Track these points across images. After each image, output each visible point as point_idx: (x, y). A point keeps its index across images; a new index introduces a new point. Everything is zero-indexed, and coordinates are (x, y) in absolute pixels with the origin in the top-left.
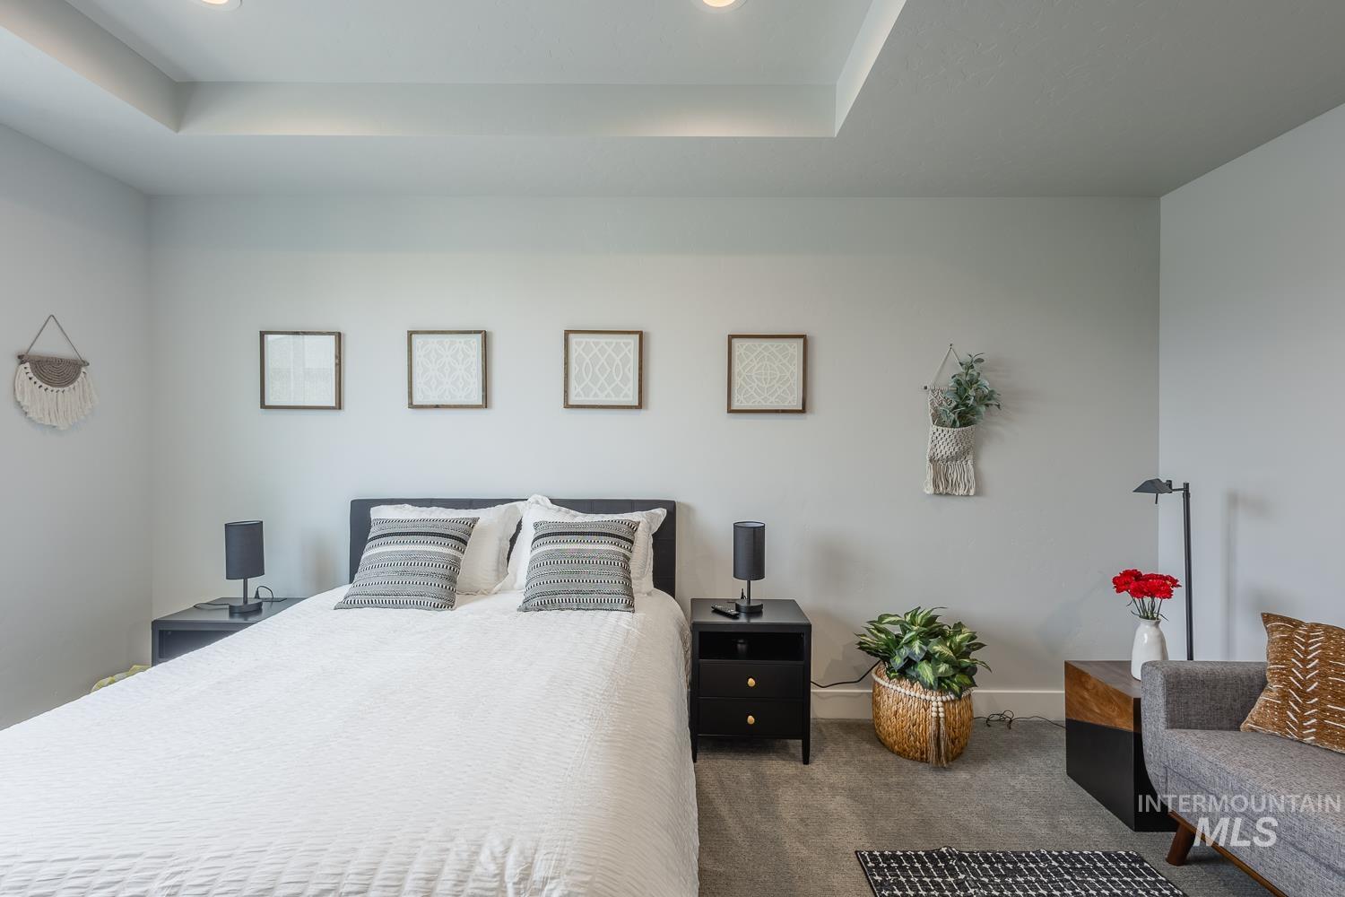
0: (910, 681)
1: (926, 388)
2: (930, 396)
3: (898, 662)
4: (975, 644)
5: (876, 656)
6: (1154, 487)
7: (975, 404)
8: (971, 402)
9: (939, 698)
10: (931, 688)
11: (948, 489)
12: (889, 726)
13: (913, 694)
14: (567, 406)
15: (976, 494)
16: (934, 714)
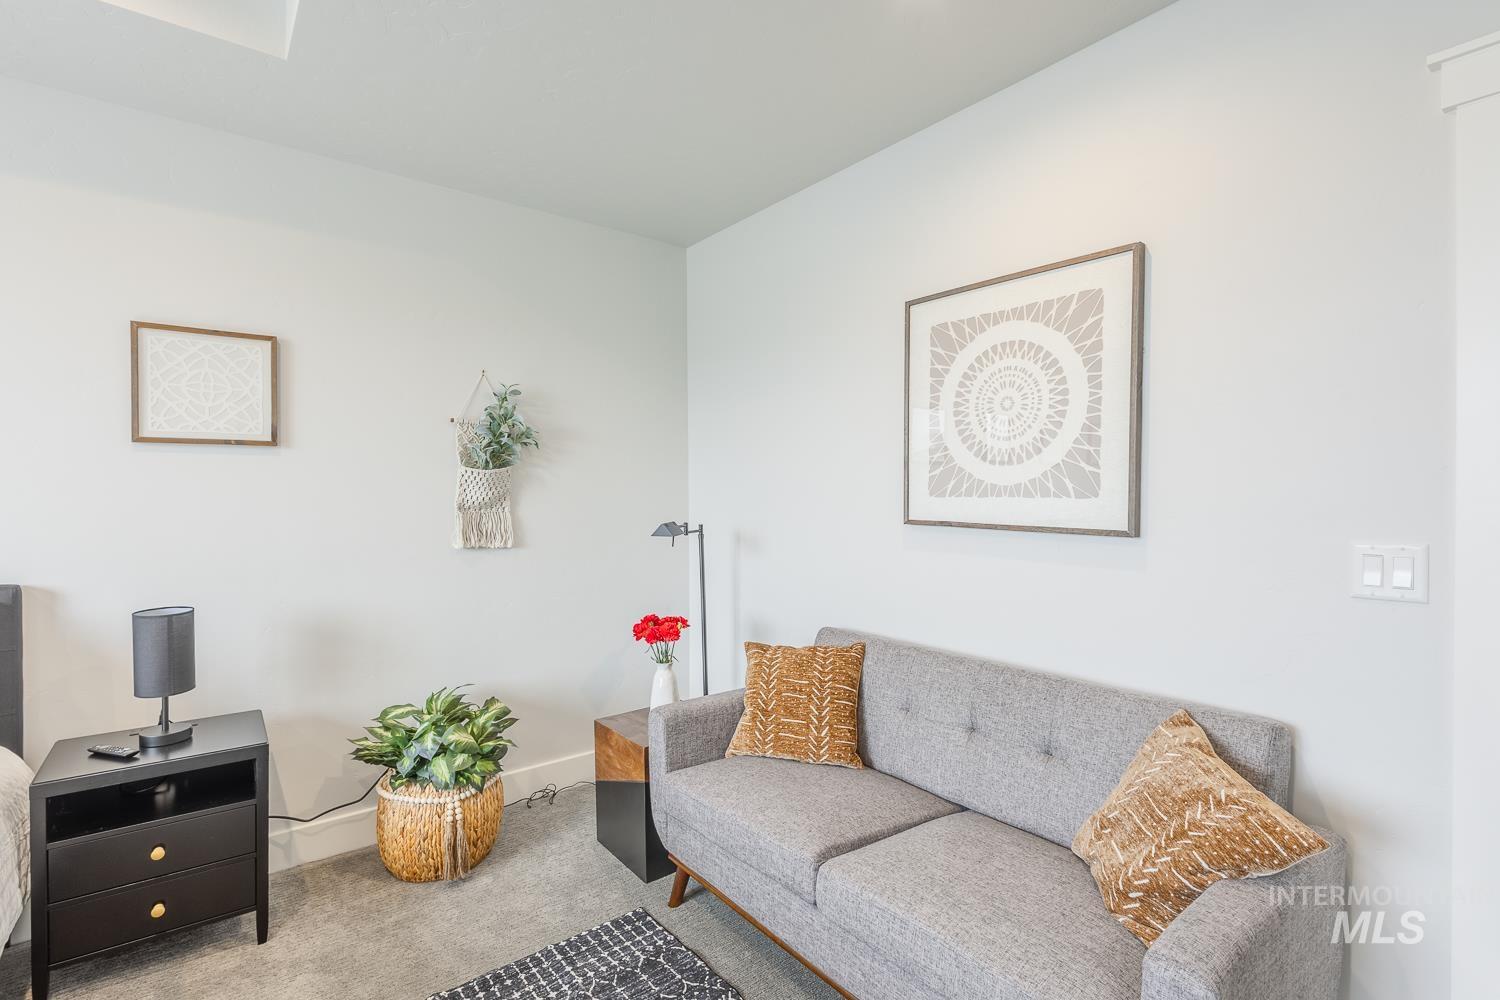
0: (421, 786)
1: (452, 420)
2: (458, 430)
3: (406, 764)
4: (506, 721)
5: (377, 763)
6: (671, 529)
7: (510, 443)
8: (504, 440)
9: (456, 797)
10: (447, 787)
11: (482, 542)
12: (396, 852)
13: (423, 801)
15: (513, 546)
16: (450, 819)
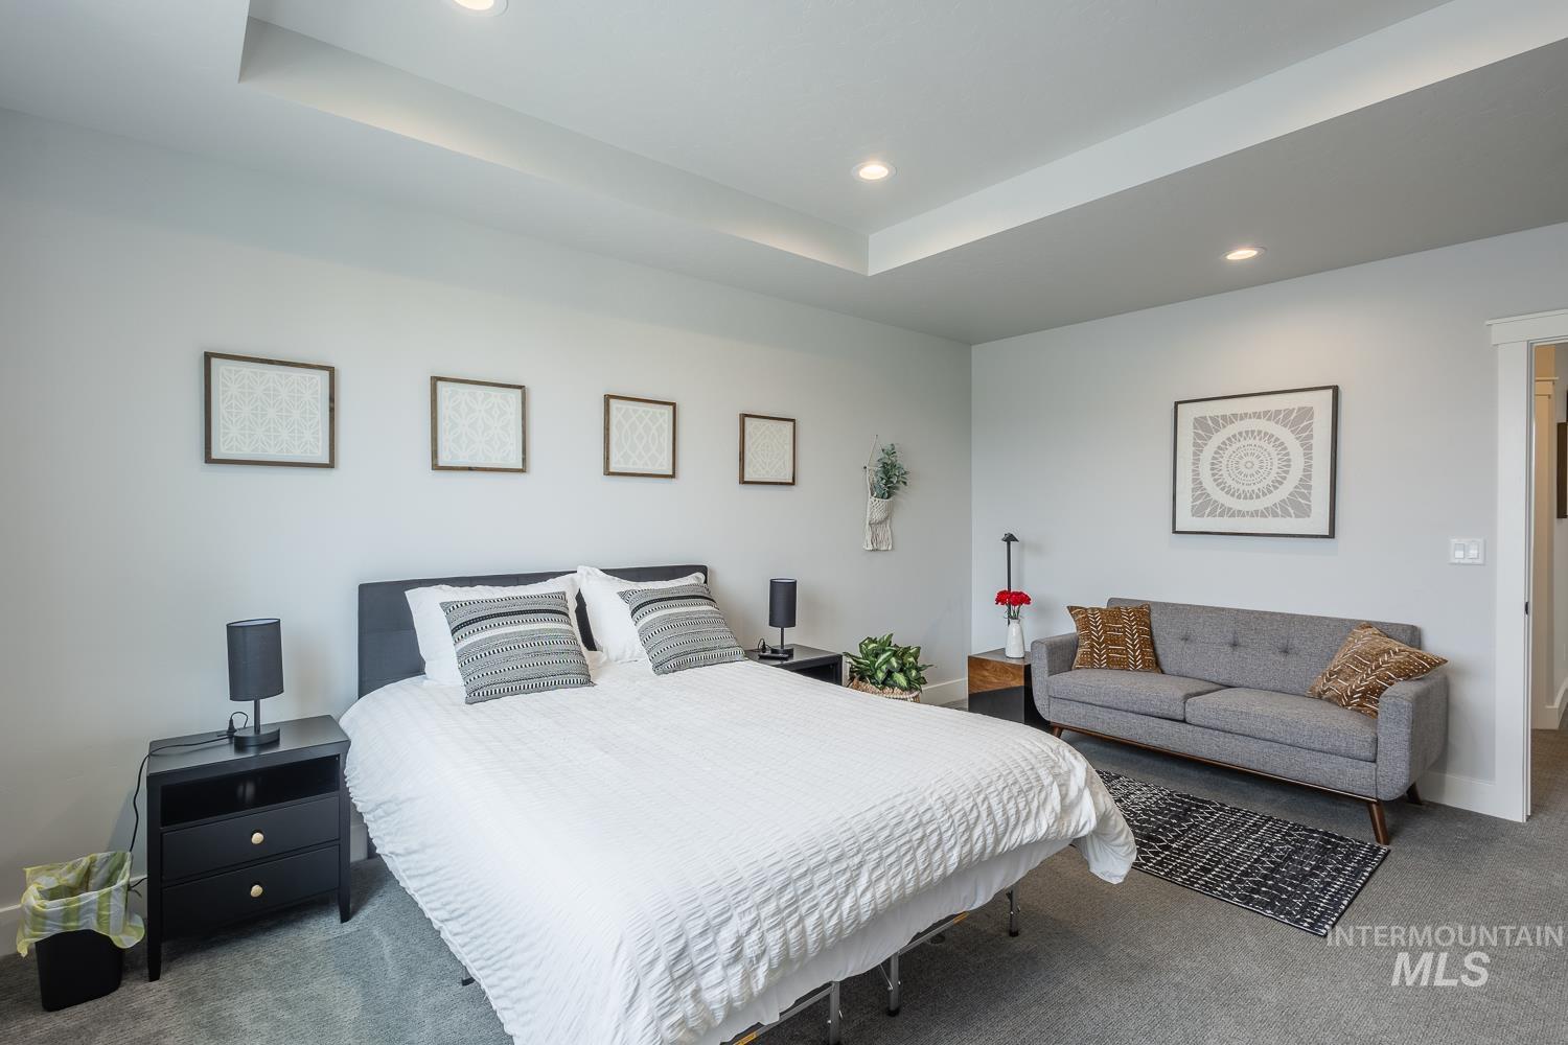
1: (865, 468)
7: (895, 481)
8: (892, 479)
11: (878, 546)
14: (608, 473)
15: (892, 550)
